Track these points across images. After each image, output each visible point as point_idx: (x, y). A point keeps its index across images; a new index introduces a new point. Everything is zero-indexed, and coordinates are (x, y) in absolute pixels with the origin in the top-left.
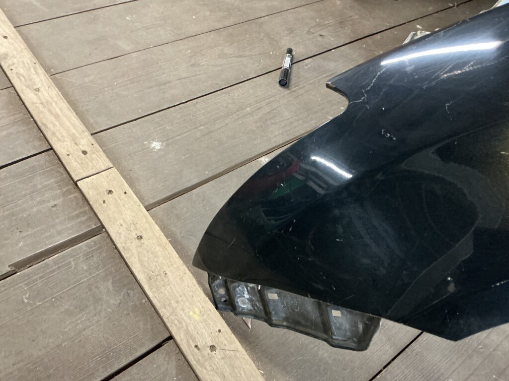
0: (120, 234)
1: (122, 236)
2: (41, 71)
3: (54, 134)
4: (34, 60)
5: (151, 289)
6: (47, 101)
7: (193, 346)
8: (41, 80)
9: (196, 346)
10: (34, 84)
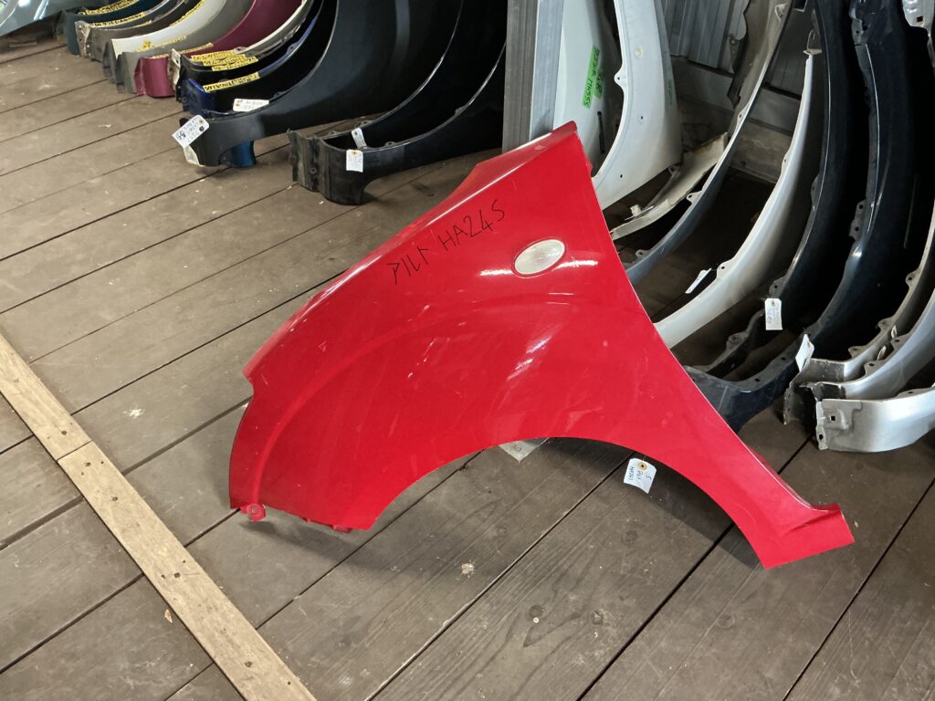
0: (97, 499)
1: (99, 500)
2: (19, 360)
3: (34, 420)
4: (12, 351)
5: (124, 539)
6: (27, 391)
7: (160, 575)
8: (20, 370)
9: (163, 576)
10: (13, 375)
